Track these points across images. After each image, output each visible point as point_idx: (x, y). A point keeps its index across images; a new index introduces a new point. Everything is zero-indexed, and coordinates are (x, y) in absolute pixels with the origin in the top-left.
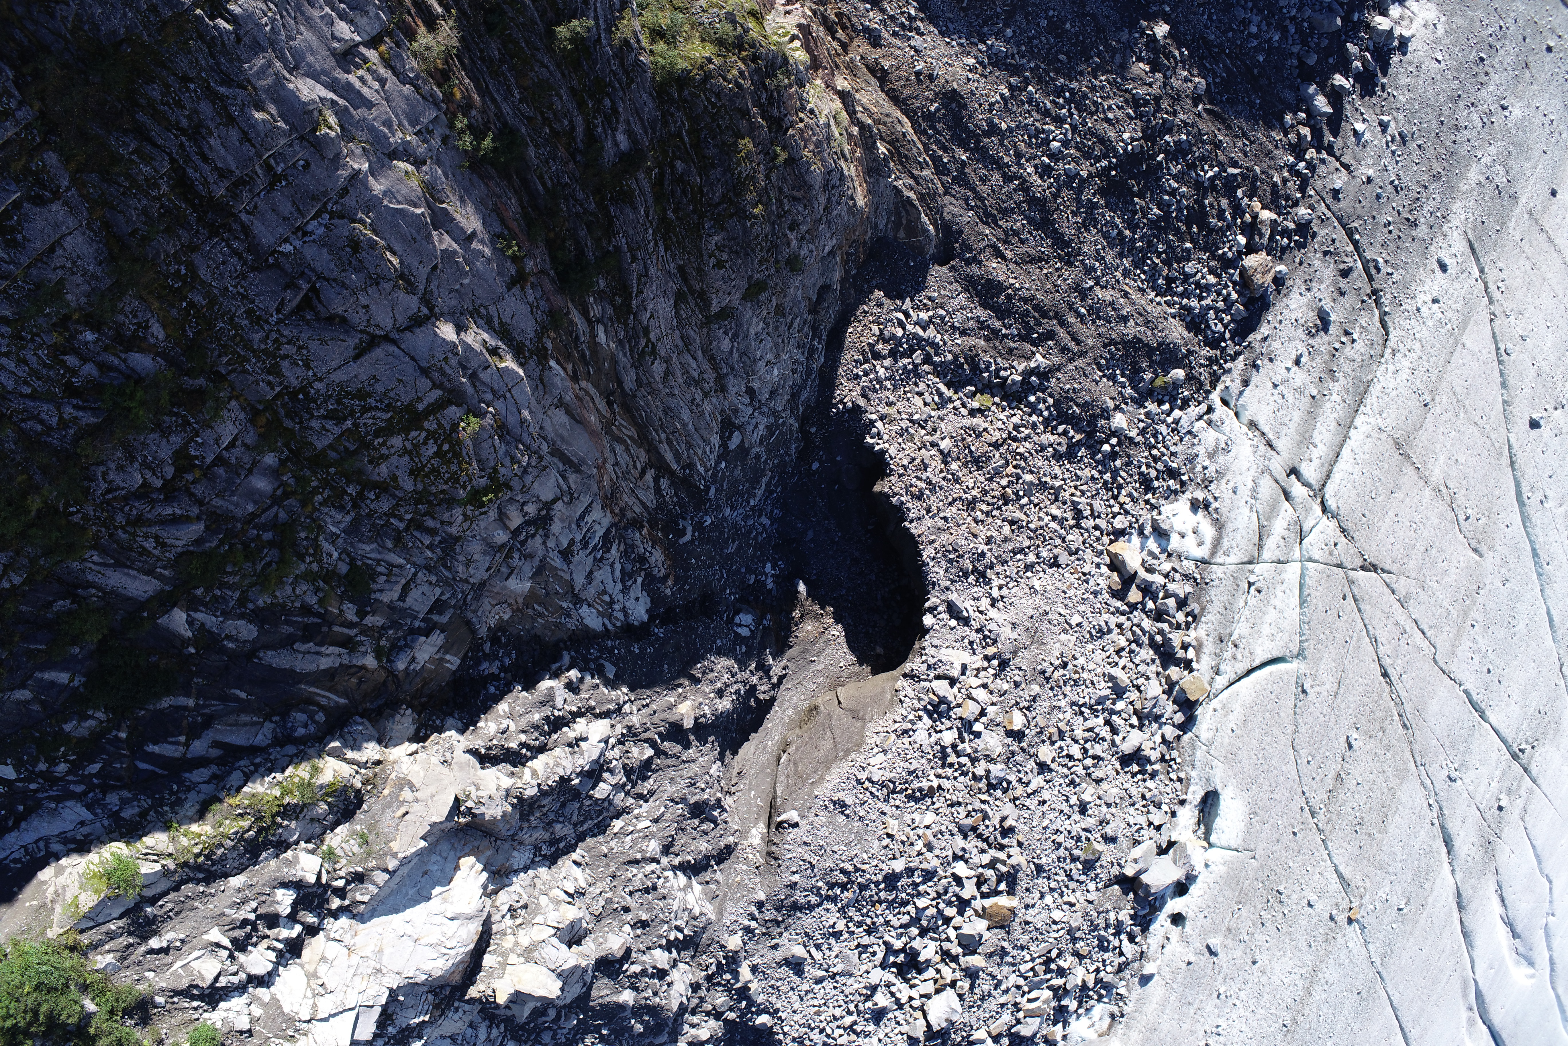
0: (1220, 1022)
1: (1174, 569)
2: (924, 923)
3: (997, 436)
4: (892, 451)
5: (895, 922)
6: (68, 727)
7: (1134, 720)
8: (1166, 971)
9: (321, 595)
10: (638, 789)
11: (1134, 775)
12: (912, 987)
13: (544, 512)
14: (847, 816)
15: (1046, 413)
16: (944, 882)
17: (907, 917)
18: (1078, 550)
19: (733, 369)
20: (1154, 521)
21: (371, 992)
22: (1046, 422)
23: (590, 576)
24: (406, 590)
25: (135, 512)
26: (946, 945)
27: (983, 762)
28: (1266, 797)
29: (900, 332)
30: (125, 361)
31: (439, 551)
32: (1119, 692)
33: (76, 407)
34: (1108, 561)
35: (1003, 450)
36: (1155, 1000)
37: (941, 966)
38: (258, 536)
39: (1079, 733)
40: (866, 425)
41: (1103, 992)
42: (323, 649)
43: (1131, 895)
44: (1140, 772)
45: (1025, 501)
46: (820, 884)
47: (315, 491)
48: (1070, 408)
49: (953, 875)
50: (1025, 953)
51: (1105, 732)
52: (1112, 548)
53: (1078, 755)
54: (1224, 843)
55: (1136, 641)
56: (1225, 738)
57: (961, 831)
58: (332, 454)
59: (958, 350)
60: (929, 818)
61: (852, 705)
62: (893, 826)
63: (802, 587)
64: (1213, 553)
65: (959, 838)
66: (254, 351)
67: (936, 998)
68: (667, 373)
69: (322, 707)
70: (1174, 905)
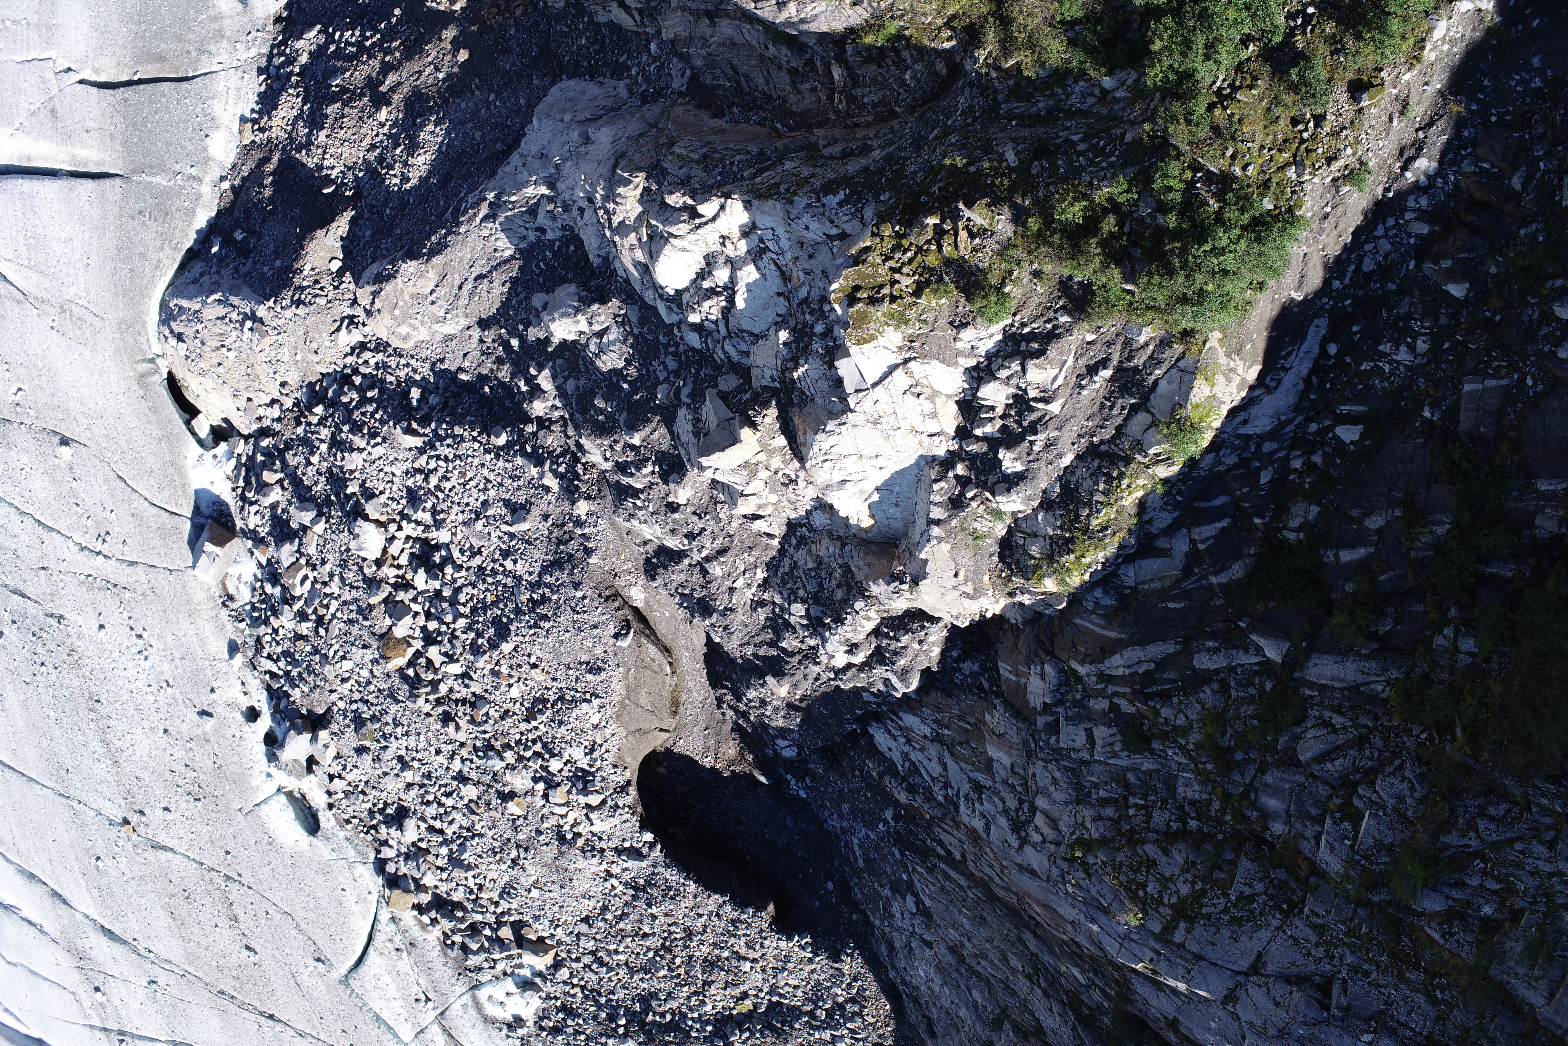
0: (147, 664)
1: (493, 968)
2: (445, 605)
3: (713, 990)
4: (783, 944)
5: (469, 589)
6: (1314, 510)
7: (423, 845)
8: (223, 667)
9: (1162, 720)
10: (768, 609)
11: (386, 804)
12: (408, 538)
13: (1023, 834)
14: (581, 663)
15: (690, 1023)
16: (459, 651)
17: (463, 600)
18: (579, 939)
19: (957, 971)
20: (539, 989)
21: (867, 404)
22: (684, 1016)
23: (945, 767)
24: (1091, 740)
25: (1367, 752)
26: (412, 593)
27: (513, 761)
28: (274, 862)
29: (849, 1025)
30: (1448, 897)
31: (1087, 785)
32: (455, 862)
33: (1469, 846)
34: (548, 941)
35: (700, 983)
36: (211, 638)
37: (401, 572)
38: (1247, 753)
39: (458, 816)
40: (819, 949)
41: (256, 614)
42: (1127, 671)
43: (304, 712)
44: (384, 809)
45: (651, 954)
46: (555, 597)
47: (1223, 810)
48: (675, 1037)
49: (457, 661)
50: (345, 618)
51: (438, 825)
52: (552, 953)
53: (444, 799)
54: (272, 802)
55: (475, 901)
56: (344, 879)
57: (482, 697)
58: (1229, 856)
59: (795, 1034)
60: (515, 692)
61: (650, 736)
62: (537, 675)
63: (762, 779)
64: (474, 998)
65: (478, 691)
66: (1345, 944)
67: (381, 544)
68: (1005, 959)
69: (1093, 612)
70: (265, 723)
